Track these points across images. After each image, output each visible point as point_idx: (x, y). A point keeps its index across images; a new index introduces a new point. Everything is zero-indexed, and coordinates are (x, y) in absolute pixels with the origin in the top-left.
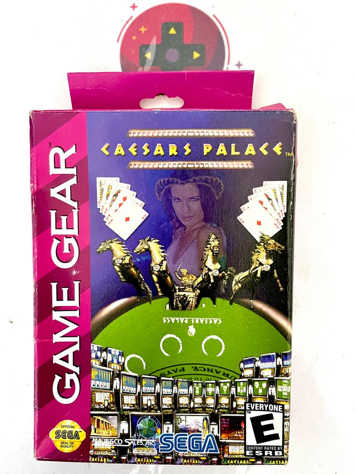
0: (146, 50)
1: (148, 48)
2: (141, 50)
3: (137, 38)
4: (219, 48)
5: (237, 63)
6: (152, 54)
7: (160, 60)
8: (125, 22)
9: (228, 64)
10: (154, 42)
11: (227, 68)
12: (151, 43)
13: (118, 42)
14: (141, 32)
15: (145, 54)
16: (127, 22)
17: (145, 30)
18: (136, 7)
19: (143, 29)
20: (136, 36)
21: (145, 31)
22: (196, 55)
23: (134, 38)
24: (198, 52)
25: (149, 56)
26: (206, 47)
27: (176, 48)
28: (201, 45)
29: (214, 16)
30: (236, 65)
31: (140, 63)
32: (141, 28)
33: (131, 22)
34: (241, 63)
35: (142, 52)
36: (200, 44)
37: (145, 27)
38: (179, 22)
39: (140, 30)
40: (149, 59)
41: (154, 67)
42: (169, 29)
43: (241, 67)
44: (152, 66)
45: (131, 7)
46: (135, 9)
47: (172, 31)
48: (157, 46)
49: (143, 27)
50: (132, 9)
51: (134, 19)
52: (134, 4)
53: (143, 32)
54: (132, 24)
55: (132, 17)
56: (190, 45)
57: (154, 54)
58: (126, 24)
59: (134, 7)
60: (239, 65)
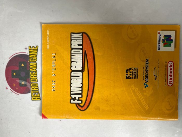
0: (21, 84)
2: (21, 86)
5: (25, 49)
7: (24, 78)
8: (12, 92)
9: (26, 53)
10: (18, 81)
11: (27, 53)
12: (19, 82)
13: (18, 94)
16: (12, 91)
17: (14, 84)
19: (14, 85)
22: (23, 65)
23: (17, 88)
26: (20, 61)
27: (20, 73)
29: (9, 58)
30: (26, 50)
31: (26, 86)
33: (12, 90)
36: (19, 64)
38: (11, 71)
39: (14, 86)
42: (14, 75)
47: (15, 74)
48: (20, 80)
51: (11, 88)
54: (12, 89)
55: (10, 89)
56: (19, 67)
57: (22, 81)
58: (13, 92)
59: (7, 88)
60: (26, 49)
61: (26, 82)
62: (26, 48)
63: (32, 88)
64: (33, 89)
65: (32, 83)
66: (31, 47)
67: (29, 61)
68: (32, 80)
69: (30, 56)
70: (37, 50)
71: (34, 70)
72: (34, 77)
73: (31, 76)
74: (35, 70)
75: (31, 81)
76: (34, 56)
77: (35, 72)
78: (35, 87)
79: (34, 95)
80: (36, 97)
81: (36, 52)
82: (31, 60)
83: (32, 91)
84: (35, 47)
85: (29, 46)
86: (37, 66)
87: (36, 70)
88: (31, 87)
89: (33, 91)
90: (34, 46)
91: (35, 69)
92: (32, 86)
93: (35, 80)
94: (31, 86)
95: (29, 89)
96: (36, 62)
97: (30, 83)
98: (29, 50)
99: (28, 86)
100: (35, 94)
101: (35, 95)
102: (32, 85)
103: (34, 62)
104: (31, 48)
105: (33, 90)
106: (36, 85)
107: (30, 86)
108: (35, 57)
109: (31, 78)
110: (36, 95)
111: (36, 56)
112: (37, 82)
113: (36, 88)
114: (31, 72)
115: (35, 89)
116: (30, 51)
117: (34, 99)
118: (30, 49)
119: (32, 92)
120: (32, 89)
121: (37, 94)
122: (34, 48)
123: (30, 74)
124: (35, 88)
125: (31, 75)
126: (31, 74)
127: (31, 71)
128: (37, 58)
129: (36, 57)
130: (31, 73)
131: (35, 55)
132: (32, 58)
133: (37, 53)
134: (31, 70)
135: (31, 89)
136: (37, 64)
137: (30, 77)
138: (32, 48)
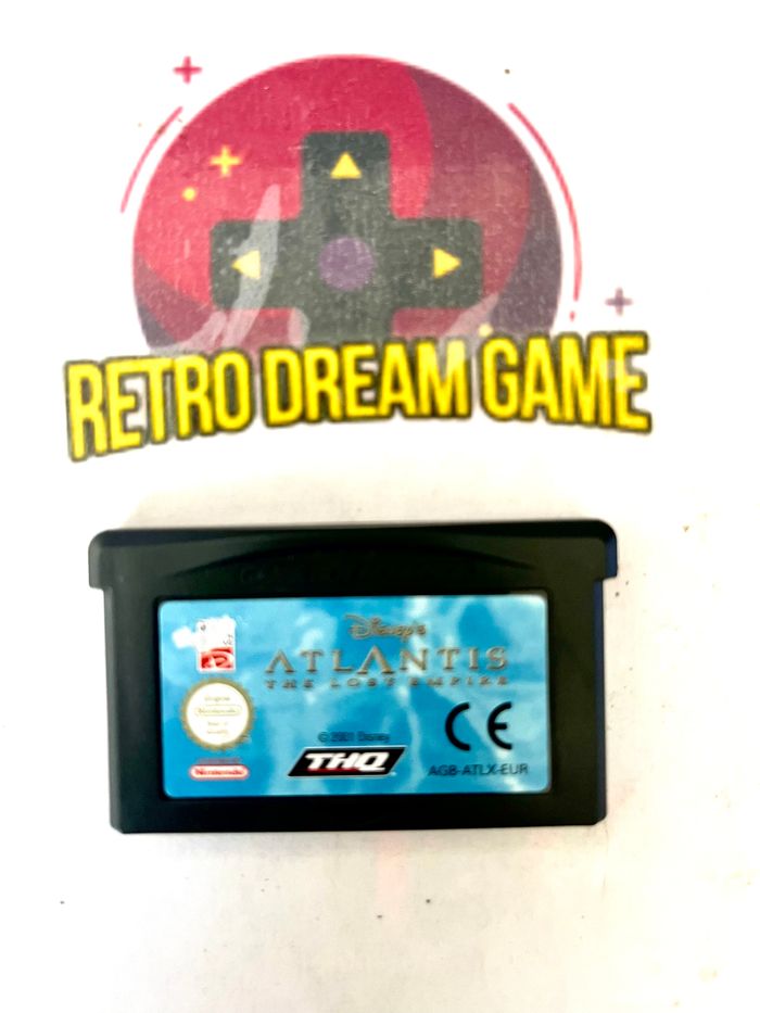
0: (237, 243)
1: (246, 236)
2: (219, 243)
3: (199, 197)
4: (537, 238)
5: (612, 295)
6: (263, 259)
7: (298, 282)
9: (576, 295)
10: (269, 211)
11: (572, 316)
12: (259, 217)
13: (123, 208)
14: (216, 168)
15: (235, 257)
16: (161, 131)
17: (236, 161)
18: (197, 70)
19: (225, 161)
20: (197, 185)
21: (234, 169)
22: (444, 263)
23: (190, 194)
24: (453, 251)
25: (252, 264)
26: (486, 233)
27: (360, 232)
28: (463, 223)
29: (513, 108)
30: (610, 302)
31: (214, 291)
32: (217, 153)
33: (174, 130)
34: (626, 295)
35: (220, 250)
36: (458, 216)
37: (234, 153)
38: (372, 131)
39: (215, 161)
40: (248, 279)
41: (272, 313)
42: (333, 160)
43: (626, 308)
44: (263, 307)
45: (178, 70)
46: (194, 77)
47: (346, 168)
48: (285, 226)
49: (225, 151)
50: (180, 77)
51: (187, 117)
52: (188, 61)
53: (225, 171)
54: (183, 137)
55: (178, 111)
56: (419, 221)
57: (274, 258)
58: (155, 140)
59: (187, 70)
60: (619, 302)
61: (261, 298)
62: (628, 302)
63: (201, 365)
64: (193, 382)
65: (257, 369)
66: (638, 361)
67: (494, 337)
68: (283, 368)
69: (538, 350)
70: (606, 417)
71: (396, 386)
72: (314, 386)
73: (329, 355)
74: (388, 397)
75: (273, 358)
76: (539, 386)
77: (375, 403)
78: (210, 394)
79: (123, 392)
80: (104, 408)
81: (588, 415)
82: (500, 356)
83: (165, 363)
84: (640, 402)
85: (644, 336)
86: (434, 423)
87: (389, 416)
88: (211, 360)
89: (169, 374)
90: (643, 387)
91: (406, 396)
92: (222, 362)
93: (285, 405)
94: (218, 352)
95: (186, 334)
96: (477, 411)
97: (248, 339)
98: (610, 337)
99: (216, 321)
100: (135, 394)
101: (129, 402)
102: (230, 372)
103: (475, 393)
104: (630, 353)
105: (181, 380)
106: (233, 410)
107: (220, 337)
108: (532, 397)
109: (312, 355)
110: (124, 414)
111: (540, 408)
112: (269, 425)
113: (195, 411)
114: (368, 350)
115: (185, 397)
116: (599, 347)
117: (85, 384)
118: (621, 345)
119: (156, 368)
120: (182, 364)
121: (138, 419)
122: (631, 393)
123: (347, 343)
124: (199, 396)
125: (338, 350)
126: (351, 353)
127: (379, 357)
128: (518, 416)
129: (527, 411)
130: (359, 360)
131: (549, 397)
132: (520, 369)
133: (578, 420)
134: (395, 355)
135: (185, 353)
136: (453, 424)
137: (313, 343)
138: (630, 371)
